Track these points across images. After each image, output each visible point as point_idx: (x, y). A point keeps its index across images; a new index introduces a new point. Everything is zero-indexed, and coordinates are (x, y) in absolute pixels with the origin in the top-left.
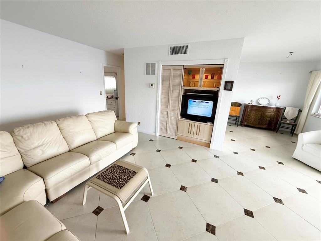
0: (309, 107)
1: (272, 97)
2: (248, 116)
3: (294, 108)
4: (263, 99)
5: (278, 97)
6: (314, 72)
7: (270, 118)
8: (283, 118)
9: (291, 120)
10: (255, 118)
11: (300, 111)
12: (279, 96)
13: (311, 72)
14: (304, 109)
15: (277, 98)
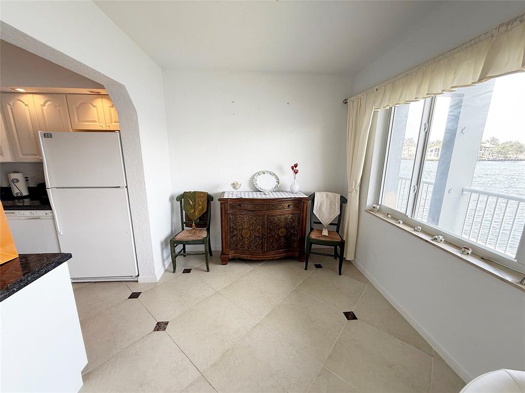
0: (358, 189)
1: (281, 169)
2: (233, 232)
3: (330, 193)
4: (262, 175)
5: (293, 168)
6: (352, 98)
7: (286, 229)
8: (315, 223)
9: (331, 224)
10: (250, 237)
11: (344, 201)
12: (296, 166)
13: (345, 102)
14: (349, 194)
15: (292, 171)
